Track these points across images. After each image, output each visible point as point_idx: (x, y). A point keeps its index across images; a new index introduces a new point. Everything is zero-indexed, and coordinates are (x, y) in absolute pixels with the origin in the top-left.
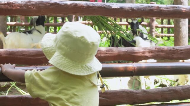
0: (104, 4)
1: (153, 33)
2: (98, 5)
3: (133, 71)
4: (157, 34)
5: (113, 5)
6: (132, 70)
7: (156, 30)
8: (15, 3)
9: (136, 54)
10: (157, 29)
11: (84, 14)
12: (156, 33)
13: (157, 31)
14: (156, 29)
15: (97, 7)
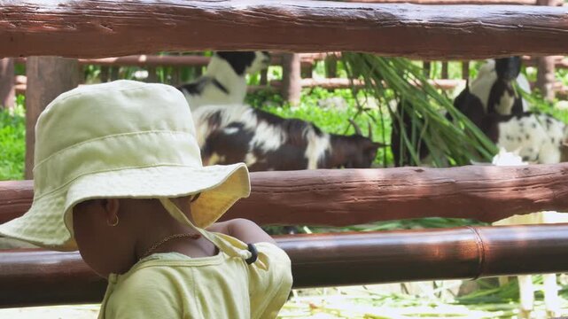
0: (371, 9)
1: (549, 86)
2: (346, 13)
3: (478, 258)
4: (561, 87)
5: (404, 10)
6: (473, 256)
7: (557, 74)
8: (35, 10)
9: (493, 195)
10: (561, 71)
11: (294, 46)
12: (557, 84)
13: (560, 78)
14: (558, 71)
15: (344, 20)
